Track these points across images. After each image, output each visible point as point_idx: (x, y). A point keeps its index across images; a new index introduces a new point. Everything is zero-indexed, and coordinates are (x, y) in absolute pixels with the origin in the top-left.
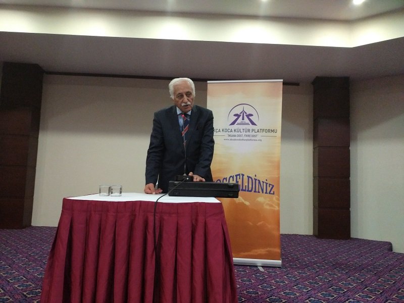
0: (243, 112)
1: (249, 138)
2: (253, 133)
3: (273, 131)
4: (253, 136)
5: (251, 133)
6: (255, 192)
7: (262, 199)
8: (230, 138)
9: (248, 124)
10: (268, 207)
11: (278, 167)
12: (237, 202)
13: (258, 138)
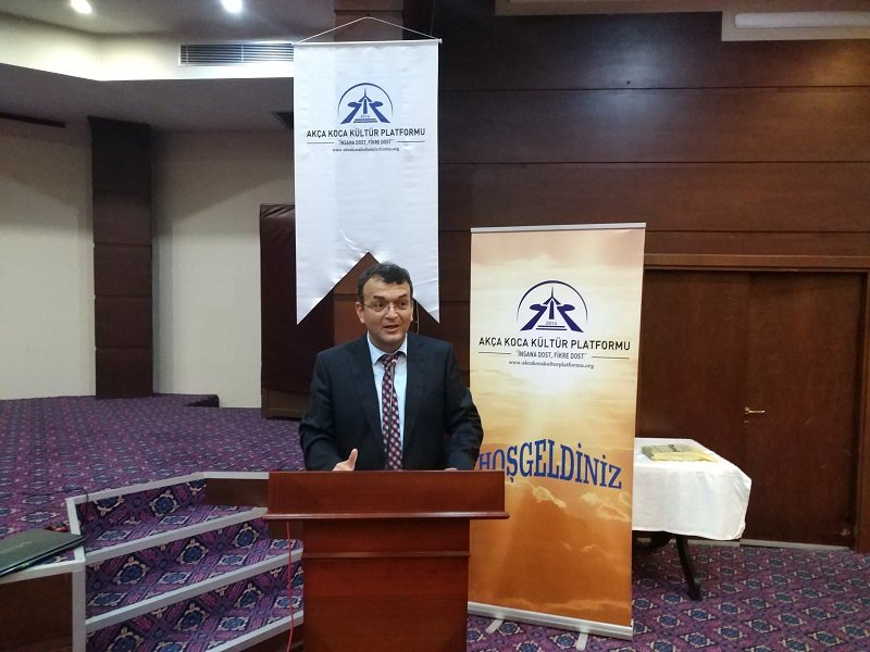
0: (552, 300)
1: (565, 361)
2: (575, 350)
3: (620, 346)
4: (574, 356)
6: (578, 480)
7: (592, 496)
10: (606, 516)
12: (539, 498)
13: (585, 361)
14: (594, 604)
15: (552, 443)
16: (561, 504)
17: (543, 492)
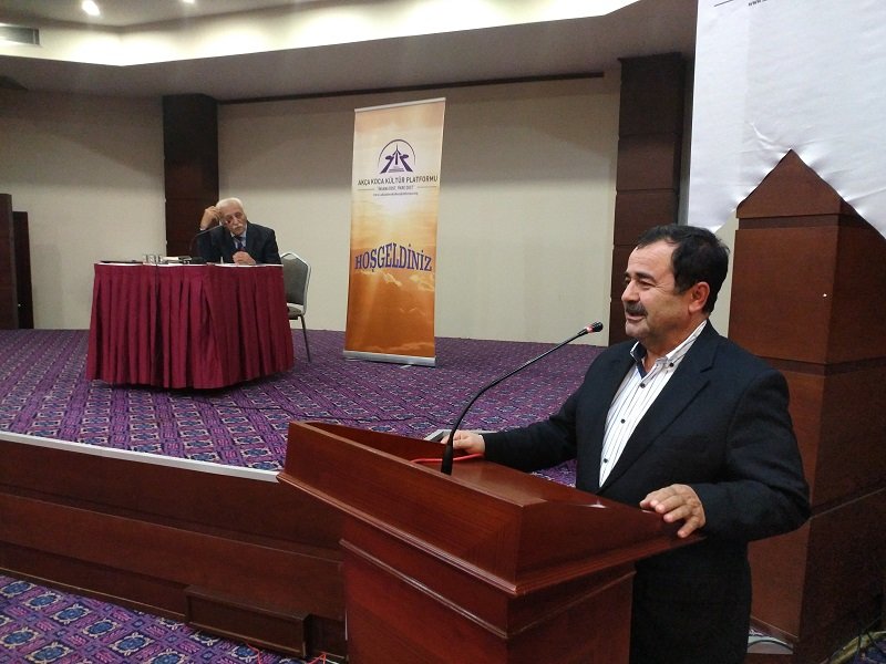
0: (397, 152)
1: (403, 191)
2: (409, 184)
3: (431, 179)
4: (409, 188)
5: (405, 184)
6: (409, 267)
7: (416, 277)
8: (381, 192)
9: (402, 170)
10: (422, 288)
11: (435, 232)
12: (388, 281)
13: (414, 190)
14: (414, 346)
15: (395, 245)
16: (399, 283)
17: (389, 276)
